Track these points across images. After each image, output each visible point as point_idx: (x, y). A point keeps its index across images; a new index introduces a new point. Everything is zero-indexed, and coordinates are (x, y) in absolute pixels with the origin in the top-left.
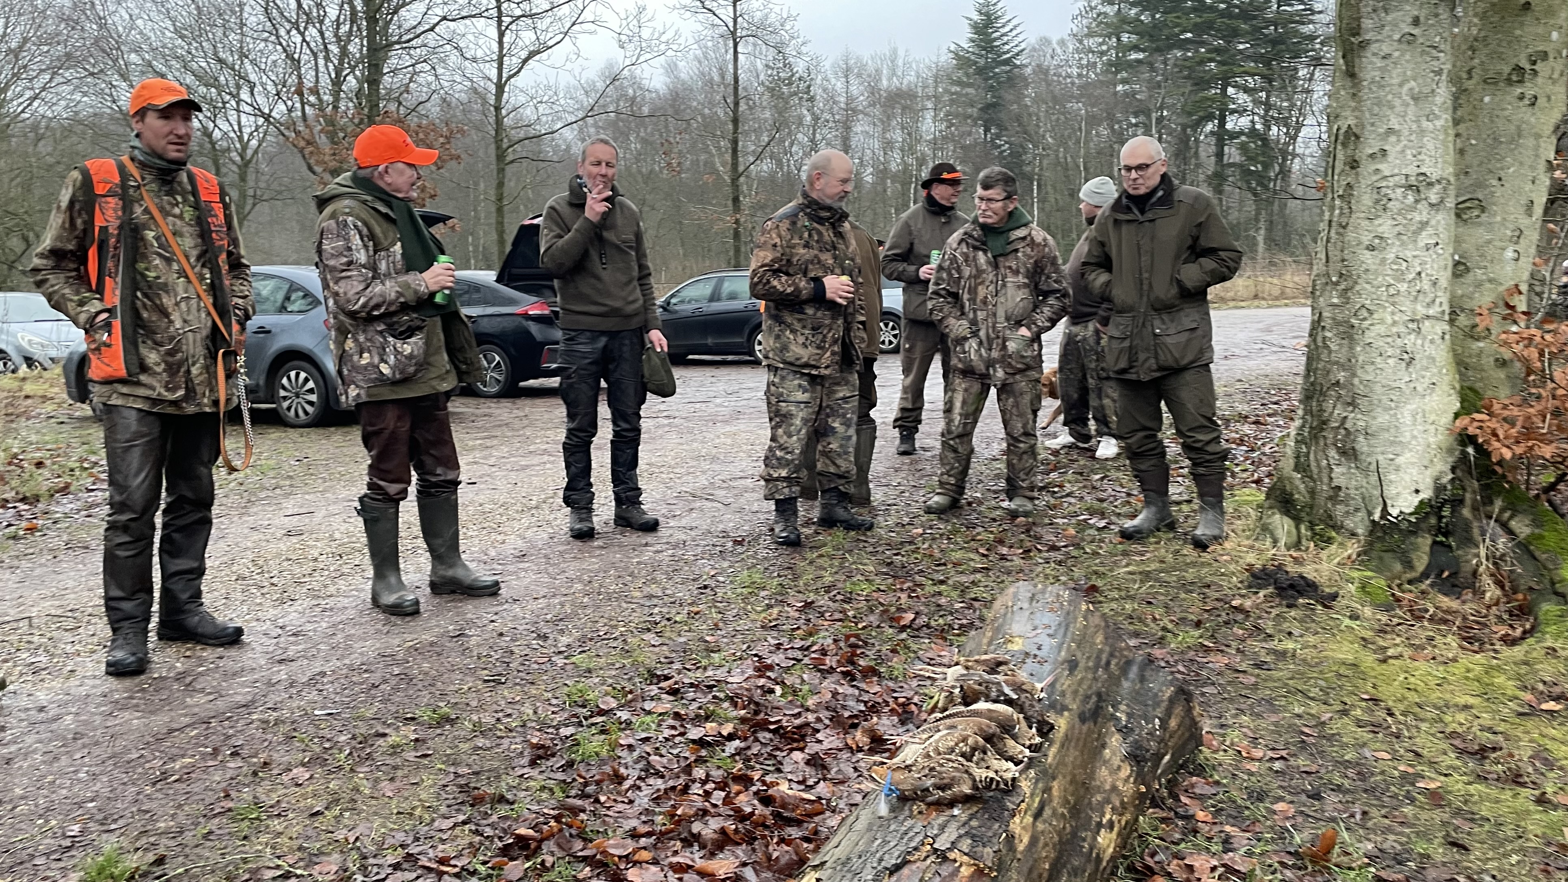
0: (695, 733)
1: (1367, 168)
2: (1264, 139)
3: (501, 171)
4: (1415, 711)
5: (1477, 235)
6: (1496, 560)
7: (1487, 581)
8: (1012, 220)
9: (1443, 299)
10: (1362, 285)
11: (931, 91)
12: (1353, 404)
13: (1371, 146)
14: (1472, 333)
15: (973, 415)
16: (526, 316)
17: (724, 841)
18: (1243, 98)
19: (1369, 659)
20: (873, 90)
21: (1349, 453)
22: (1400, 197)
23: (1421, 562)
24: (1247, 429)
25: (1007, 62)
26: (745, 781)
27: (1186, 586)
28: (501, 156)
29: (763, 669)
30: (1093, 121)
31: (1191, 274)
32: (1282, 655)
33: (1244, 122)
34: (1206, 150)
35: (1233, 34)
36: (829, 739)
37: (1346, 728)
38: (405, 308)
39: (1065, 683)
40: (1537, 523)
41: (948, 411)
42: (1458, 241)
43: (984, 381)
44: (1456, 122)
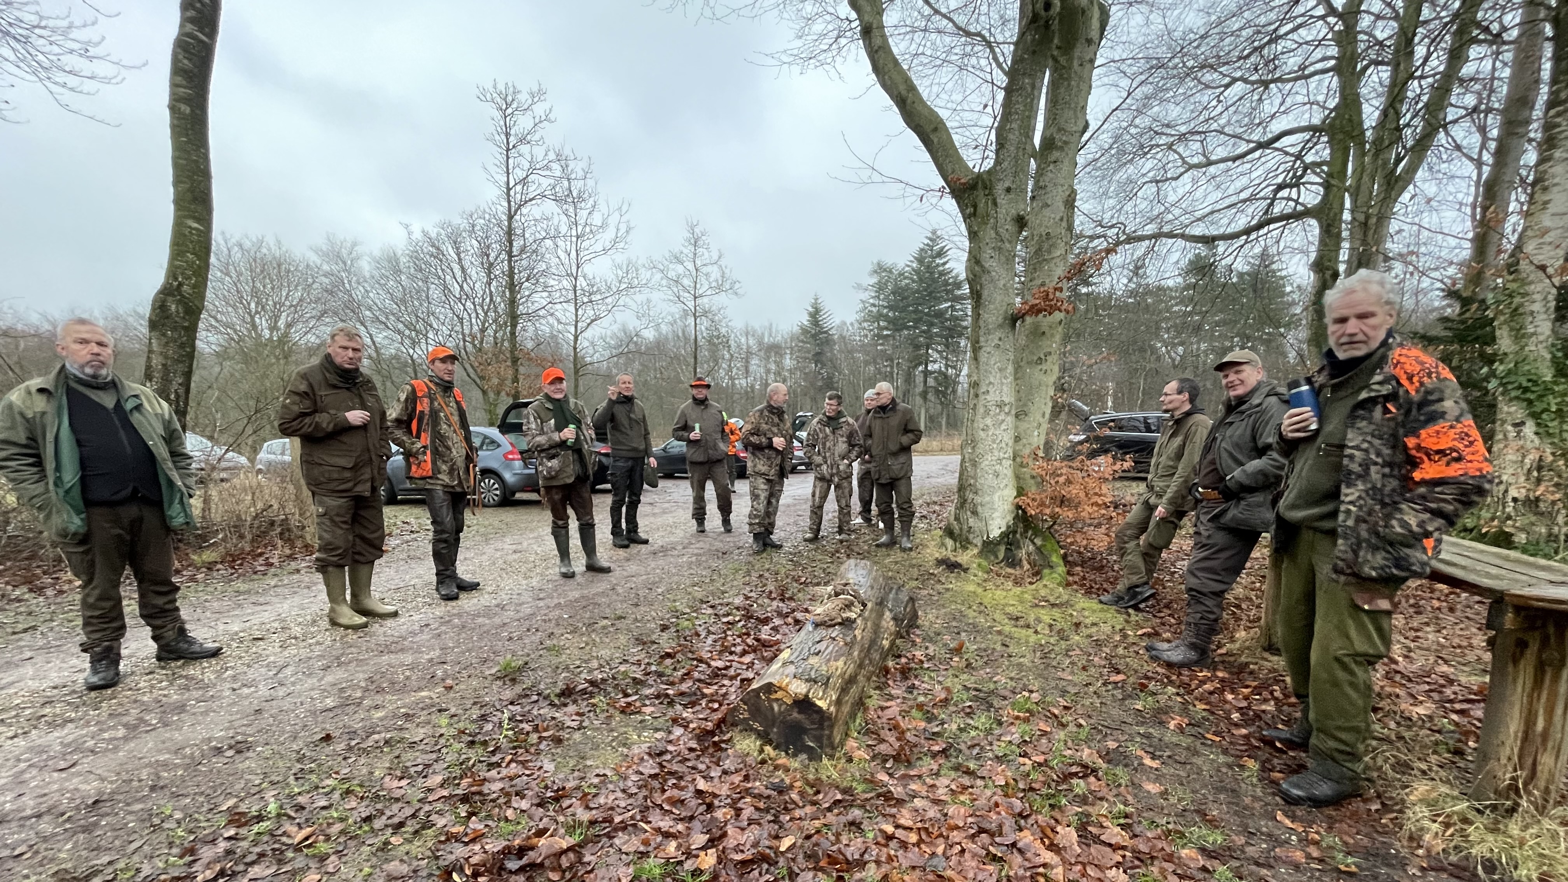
0: (725, 620)
1: (982, 397)
2: (946, 376)
3: (576, 380)
4: (995, 607)
5: (1023, 426)
6: (1029, 554)
7: (1025, 563)
8: (840, 414)
9: (1010, 451)
10: (980, 445)
11: (789, 345)
12: (976, 493)
13: (983, 389)
14: (1022, 465)
15: (824, 497)
17: (744, 653)
18: (936, 355)
19: (980, 590)
20: (760, 343)
21: (975, 513)
22: (994, 410)
23: (1001, 555)
24: (937, 508)
25: (826, 332)
26: (748, 634)
27: (913, 566)
28: (576, 372)
29: (747, 598)
30: (867, 363)
31: (905, 440)
32: (948, 590)
33: (936, 366)
34: (919, 379)
35: (931, 325)
36: (777, 622)
37: (971, 613)
38: (551, 447)
39: (869, 593)
40: (1044, 540)
41: (813, 495)
42: (1016, 427)
43: (829, 482)
44: (1016, 379)
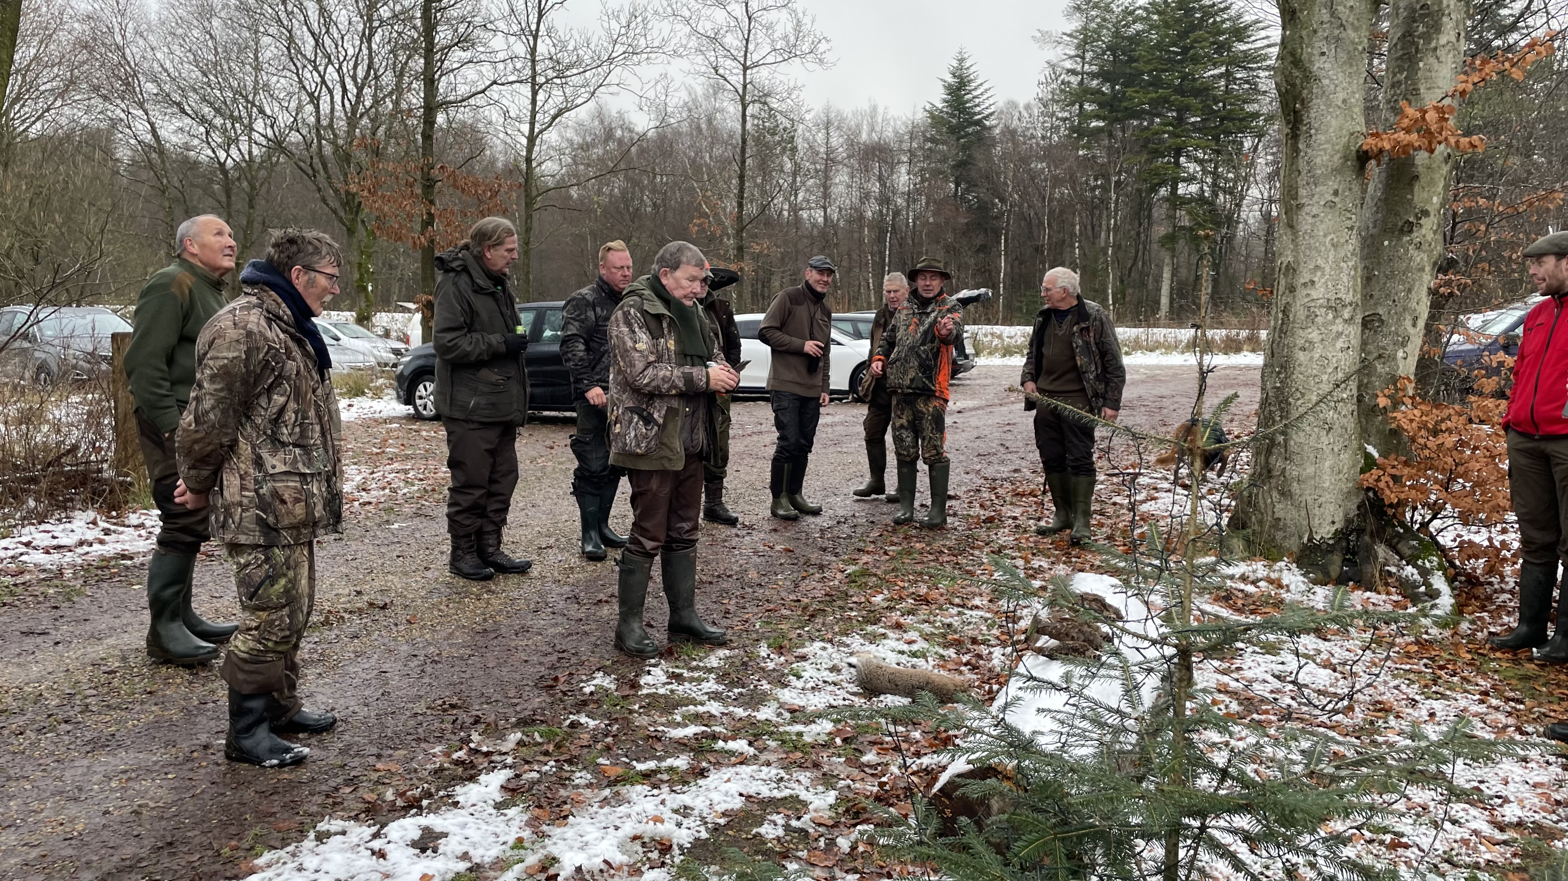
1: (1301, 292)
5: (1377, 341)
9: (1352, 386)
10: (1297, 375)
11: (906, 146)
12: (1289, 459)
13: (1305, 278)
14: (1373, 412)
21: (1285, 494)
22: (1324, 316)
23: (1335, 570)
25: (979, 123)
28: (529, 203)
30: (1057, 182)
34: (1161, 212)
35: (1185, 109)
42: (1364, 344)
44: (1364, 260)
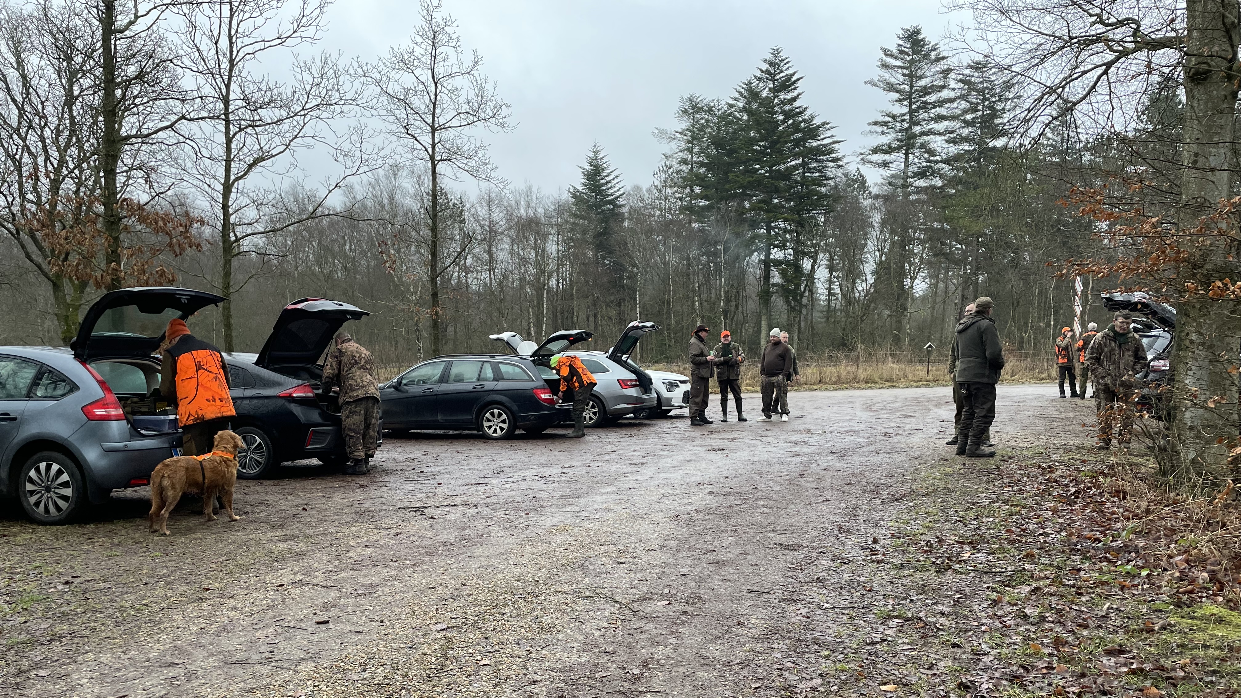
2: (797, 269)
3: (228, 262)
11: (553, 221)
16: (290, 398)
20: (511, 217)
28: (227, 250)
33: (782, 254)
